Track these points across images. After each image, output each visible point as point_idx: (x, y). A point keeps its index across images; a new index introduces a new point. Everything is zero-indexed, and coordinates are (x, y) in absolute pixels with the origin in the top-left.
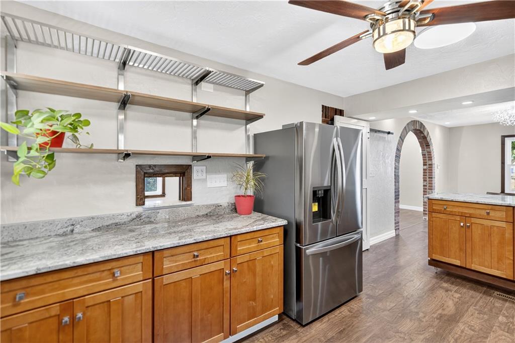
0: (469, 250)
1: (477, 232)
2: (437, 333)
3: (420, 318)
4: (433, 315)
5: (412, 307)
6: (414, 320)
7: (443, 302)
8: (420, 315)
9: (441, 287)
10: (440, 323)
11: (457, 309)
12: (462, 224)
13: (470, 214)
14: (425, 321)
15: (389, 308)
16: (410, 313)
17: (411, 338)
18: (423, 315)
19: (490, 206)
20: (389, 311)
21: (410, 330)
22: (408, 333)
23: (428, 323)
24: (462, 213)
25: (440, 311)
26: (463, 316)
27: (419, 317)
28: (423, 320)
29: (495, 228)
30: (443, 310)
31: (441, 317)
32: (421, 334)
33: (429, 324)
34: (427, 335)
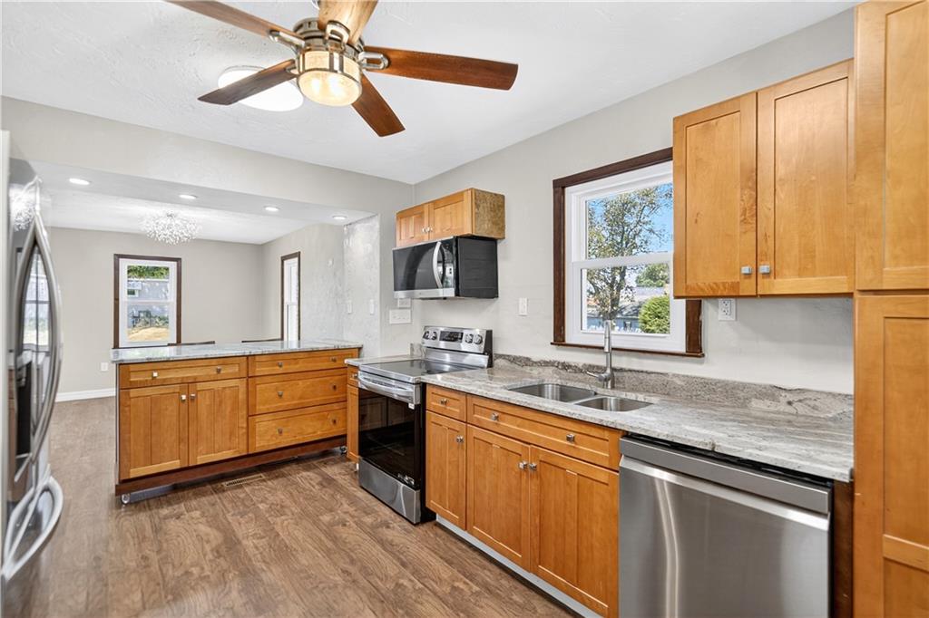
0: (192, 436)
1: (204, 403)
2: (240, 572)
3: (200, 576)
4: (207, 558)
5: (170, 572)
6: (197, 584)
7: (195, 534)
8: (195, 572)
9: (165, 519)
10: (228, 559)
11: (218, 529)
12: (184, 397)
13: (195, 378)
14: (209, 573)
15: (139, 605)
16: (179, 582)
17: (227, 608)
18: (198, 568)
19: (221, 360)
20: (144, 608)
21: (212, 601)
22: (214, 607)
23: (216, 572)
24: (183, 378)
25: (208, 548)
26: (234, 531)
27: (197, 576)
28: (205, 574)
29: (228, 391)
30: (208, 542)
31: (218, 552)
32: (230, 591)
33: (219, 571)
34: (236, 585)
